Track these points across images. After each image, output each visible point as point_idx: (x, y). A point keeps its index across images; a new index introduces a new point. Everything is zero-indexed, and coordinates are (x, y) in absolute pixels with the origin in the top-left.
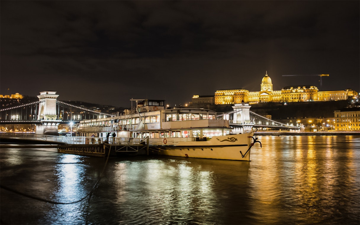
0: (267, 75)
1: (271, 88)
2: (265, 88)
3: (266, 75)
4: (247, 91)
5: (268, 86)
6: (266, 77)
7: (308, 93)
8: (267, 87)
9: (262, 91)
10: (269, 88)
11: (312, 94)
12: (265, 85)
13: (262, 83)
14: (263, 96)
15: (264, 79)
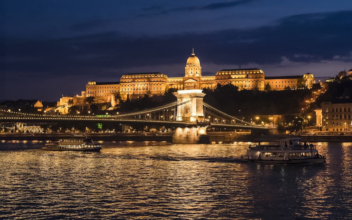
0: (194, 54)
1: (199, 73)
2: (192, 72)
3: (192, 54)
4: (166, 76)
5: (196, 69)
6: (193, 56)
7: (252, 80)
8: (194, 71)
9: (186, 76)
10: (197, 72)
11: (258, 80)
12: (191, 67)
13: (187, 66)
14: (189, 83)
15: (189, 60)
